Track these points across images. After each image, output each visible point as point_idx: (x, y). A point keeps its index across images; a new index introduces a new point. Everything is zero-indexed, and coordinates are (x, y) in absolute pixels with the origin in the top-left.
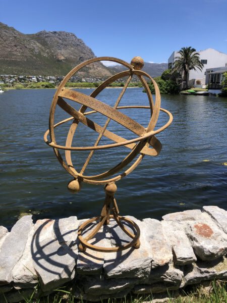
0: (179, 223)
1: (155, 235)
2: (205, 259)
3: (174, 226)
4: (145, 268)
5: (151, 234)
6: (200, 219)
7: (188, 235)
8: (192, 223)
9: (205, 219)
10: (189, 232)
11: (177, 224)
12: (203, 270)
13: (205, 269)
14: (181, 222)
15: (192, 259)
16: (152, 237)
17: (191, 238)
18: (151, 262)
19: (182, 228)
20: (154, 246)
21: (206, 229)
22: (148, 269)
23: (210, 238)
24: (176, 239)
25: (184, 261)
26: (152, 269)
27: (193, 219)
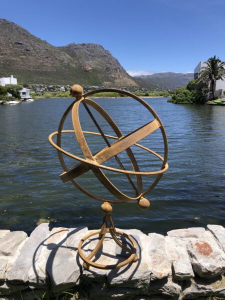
0: (182, 240)
1: (158, 249)
2: (203, 276)
3: (176, 242)
4: (145, 280)
5: (153, 248)
6: (203, 237)
7: (188, 251)
8: (194, 240)
9: (207, 237)
10: (190, 249)
11: (179, 241)
12: (200, 286)
13: (202, 286)
14: (184, 239)
15: (189, 275)
16: (154, 251)
17: (191, 255)
18: (151, 274)
19: (184, 245)
20: (155, 260)
21: (206, 248)
22: (147, 281)
23: (208, 256)
24: (177, 255)
25: (182, 276)
26: (151, 281)
27: (196, 237)
